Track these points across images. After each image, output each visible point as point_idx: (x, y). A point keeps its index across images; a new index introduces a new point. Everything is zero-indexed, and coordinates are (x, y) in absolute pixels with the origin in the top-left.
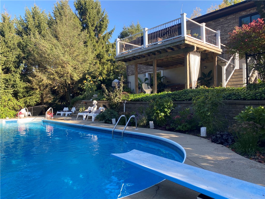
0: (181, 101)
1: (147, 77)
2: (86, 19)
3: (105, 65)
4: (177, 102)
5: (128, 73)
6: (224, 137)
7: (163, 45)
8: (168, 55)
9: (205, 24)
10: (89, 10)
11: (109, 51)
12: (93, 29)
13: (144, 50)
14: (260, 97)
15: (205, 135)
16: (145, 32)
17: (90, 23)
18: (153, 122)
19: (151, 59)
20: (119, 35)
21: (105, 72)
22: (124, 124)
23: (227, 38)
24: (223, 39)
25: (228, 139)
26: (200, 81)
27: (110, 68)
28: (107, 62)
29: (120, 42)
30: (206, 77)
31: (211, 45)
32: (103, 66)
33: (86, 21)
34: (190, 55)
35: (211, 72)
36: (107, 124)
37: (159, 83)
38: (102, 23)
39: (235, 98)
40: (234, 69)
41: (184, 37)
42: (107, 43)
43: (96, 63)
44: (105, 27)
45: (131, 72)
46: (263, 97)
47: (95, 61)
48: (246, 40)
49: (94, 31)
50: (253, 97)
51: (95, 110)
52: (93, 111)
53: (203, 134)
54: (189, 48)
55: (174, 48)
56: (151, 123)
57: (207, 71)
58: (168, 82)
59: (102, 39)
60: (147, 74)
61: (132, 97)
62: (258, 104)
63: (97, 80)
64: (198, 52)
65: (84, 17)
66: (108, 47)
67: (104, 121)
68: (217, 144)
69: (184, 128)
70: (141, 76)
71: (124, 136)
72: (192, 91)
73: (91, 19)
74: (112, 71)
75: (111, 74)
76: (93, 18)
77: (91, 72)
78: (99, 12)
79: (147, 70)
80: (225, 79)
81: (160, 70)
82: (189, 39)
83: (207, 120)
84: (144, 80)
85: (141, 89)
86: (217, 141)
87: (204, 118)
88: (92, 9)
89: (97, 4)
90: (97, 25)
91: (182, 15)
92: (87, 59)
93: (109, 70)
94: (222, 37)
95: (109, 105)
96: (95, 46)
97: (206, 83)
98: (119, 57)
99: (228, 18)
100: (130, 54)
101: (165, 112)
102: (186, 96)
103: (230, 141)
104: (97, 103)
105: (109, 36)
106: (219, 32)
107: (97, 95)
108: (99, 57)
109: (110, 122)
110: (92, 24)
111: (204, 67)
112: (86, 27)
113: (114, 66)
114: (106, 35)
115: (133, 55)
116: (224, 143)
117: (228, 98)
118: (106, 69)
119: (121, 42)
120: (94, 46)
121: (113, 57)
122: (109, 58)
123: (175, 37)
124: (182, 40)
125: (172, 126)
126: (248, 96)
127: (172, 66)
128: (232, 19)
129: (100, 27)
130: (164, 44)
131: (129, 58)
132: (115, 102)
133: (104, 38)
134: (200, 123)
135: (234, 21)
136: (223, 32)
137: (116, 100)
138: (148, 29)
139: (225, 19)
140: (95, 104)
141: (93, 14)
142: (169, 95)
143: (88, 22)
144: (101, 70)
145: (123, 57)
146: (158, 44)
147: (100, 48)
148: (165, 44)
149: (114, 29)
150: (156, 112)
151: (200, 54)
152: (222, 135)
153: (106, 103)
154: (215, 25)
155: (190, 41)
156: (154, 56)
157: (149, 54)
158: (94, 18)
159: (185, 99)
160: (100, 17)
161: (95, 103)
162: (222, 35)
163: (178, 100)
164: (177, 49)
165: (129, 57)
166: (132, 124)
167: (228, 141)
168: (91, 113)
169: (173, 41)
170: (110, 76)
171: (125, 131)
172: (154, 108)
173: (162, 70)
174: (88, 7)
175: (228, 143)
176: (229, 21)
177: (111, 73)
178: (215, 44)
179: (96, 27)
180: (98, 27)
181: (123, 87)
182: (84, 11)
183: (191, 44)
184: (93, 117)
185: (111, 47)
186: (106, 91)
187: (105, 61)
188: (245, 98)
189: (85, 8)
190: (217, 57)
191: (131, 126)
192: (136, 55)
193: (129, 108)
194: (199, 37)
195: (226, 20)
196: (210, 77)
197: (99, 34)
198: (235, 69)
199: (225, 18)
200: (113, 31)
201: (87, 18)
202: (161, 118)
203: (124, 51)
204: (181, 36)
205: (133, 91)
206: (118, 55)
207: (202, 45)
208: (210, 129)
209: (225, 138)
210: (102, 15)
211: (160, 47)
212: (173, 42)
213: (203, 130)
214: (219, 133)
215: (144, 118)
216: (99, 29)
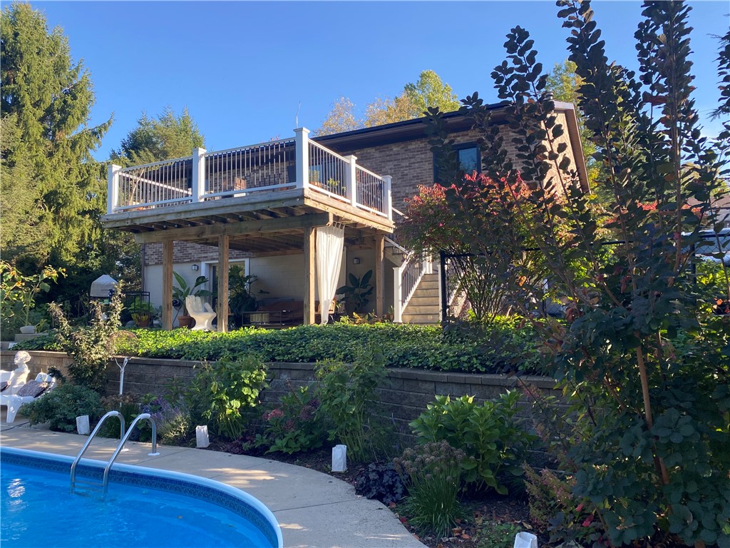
0: (290, 362)
1: (203, 275)
2: (14, 82)
3: (74, 227)
4: (278, 365)
5: (146, 257)
6: (386, 478)
7: (248, 202)
8: (261, 228)
9: (356, 158)
10: (26, 56)
11: (88, 184)
12: (38, 117)
13: (192, 207)
14: (469, 365)
15: (342, 467)
16: (198, 159)
17: (27, 97)
18: (206, 427)
19: (213, 233)
20: (126, 139)
21: (72, 246)
22: (117, 435)
23: (408, 194)
24: (398, 195)
25: (394, 483)
26: (343, 296)
27: (90, 236)
28: (80, 217)
29: (120, 174)
30: (357, 287)
31: (368, 211)
32: (67, 227)
33: (13, 89)
34: (318, 232)
35: (369, 275)
36: (57, 435)
37: (238, 293)
38: (70, 101)
39: (416, 365)
40: (420, 272)
41: (303, 189)
42: (83, 162)
43: (41, 218)
44: (79, 113)
45: (156, 257)
46: (475, 366)
47: (38, 213)
48: (441, 225)
49: (42, 120)
50: (454, 364)
51: (22, 383)
52: (15, 387)
53: (338, 466)
54: (316, 218)
55: (277, 212)
56: (202, 430)
57: (360, 272)
58: (261, 292)
59: (69, 150)
60: (203, 265)
61: (148, 341)
62: (464, 382)
63: (37, 278)
64: (337, 227)
65: (8, 75)
66: (85, 172)
67: (48, 423)
68: (368, 498)
69: (292, 444)
70: (185, 270)
71: (109, 478)
72: (319, 335)
73: (32, 85)
74: (95, 245)
75: (93, 252)
76: (41, 82)
77: (21, 248)
78: (63, 68)
79: (203, 255)
80: (400, 298)
81: (240, 258)
82: (315, 194)
83: (347, 425)
84: (194, 282)
85: (182, 309)
86: (369, 490)
87: (341, 420)
88: (38, 54)
89: (56, 44)
90: (53, 104)
91: (299, 131)
92: (9, 206)
93: (86, 239)
94: (396, 190)
95: (71, 369)
96: (42, 165)
97: (359, 302)
98: (115, 218)
99: (409, 147)
100: (149, 213)
101: (243, 398)
102: (304, 347)
103: (400, 490)
104: (29, 358)
105: (93, 141)
106: (388, 180)
107: (34, 327)
108: (52, 199)
109: (71, 427)
110: (37, 99)
111: (355, 261)
112: (13, 104)
113: (102, 231)
114: (80, 136)
115: (159, 217)
116: (384, 496)
117: (401, 363)
118: (75, 237)
119: (124, 175)
120: (39, 165)
121: (101, 204)
122: (88, 207)
123: (280, 186)
124: (298, 197)
125: (260, 440)
126: (443, 360)
127: (275, 249)
128: (418, 151)
129: (62, 111)
130: (249, 199)
131: (147, 224)
132: (93, 361)
133: (74, 144)
134: (332, 433)
135: (423, 156)
136: (398, 179)
137: (97, 354)
138: (205, 151)
139: (403, 148)
140: (21, 363)
141: (42, 72)
142: (257, 343)
143: (22, 93)
144: (59, 241)
145: (129, 221)
146: (235, 196)
147: (60, 174)
148: (253, 201)
149: (109, 124)
150: (217, 400)
151: (342, 231)
152: (381, 475)
153: (60, 358)
154: (381, 159)
155: (317, 200)
156: (221, 225)
157: (207, 220)
158: (44, 82)
159: (300, 356)
160: (64, 82)
161: (22, 360)
162: (395, 184)
163: (281, 358)
164: (286, 215)
165: (146, 221)
166: (142, 434)
167: (393, 491)
168: (7, 391)
169: (275, 196)
170: (88, 258)
171: (114, 464)
172: (212, 388)
173: (248, 259)
174: (24, 47)
175: (394, 495)
176: (412, 154)
177: (92, 249)
178: (380, 206)
179: (49, 111)
180: (58, 110)
181: (123, 313)
182: (11, 56)
183: (320, 208)
184: (12, 408)
185: (98, 173)
186: (64, 325)
187: (73, 214)
188: (438, 365)
189: (13, 49)
190: (383, 240)
191: (138, 440)
192: (169, 219)
193: (140, 378)
194: (341, 190)
195: (406, 151)
196: (369, 288)
197: (57, 133)
198: (423, 272)
199: (403, 146)
200: (105, 127)
201: (20, 80)
202: (230, 415)
203: (133, 203)
204: (295, 187)
205: (160, 313)
206: (113, 213)
207: (348, 211)
208: (356, 449)
209: (387, 482)
210: (73, 77)
211: (238, 207)
212: (273, 198)
213: (339, 454)
214: (374, 468)
215: (179, 417)
216: (58, 117)
